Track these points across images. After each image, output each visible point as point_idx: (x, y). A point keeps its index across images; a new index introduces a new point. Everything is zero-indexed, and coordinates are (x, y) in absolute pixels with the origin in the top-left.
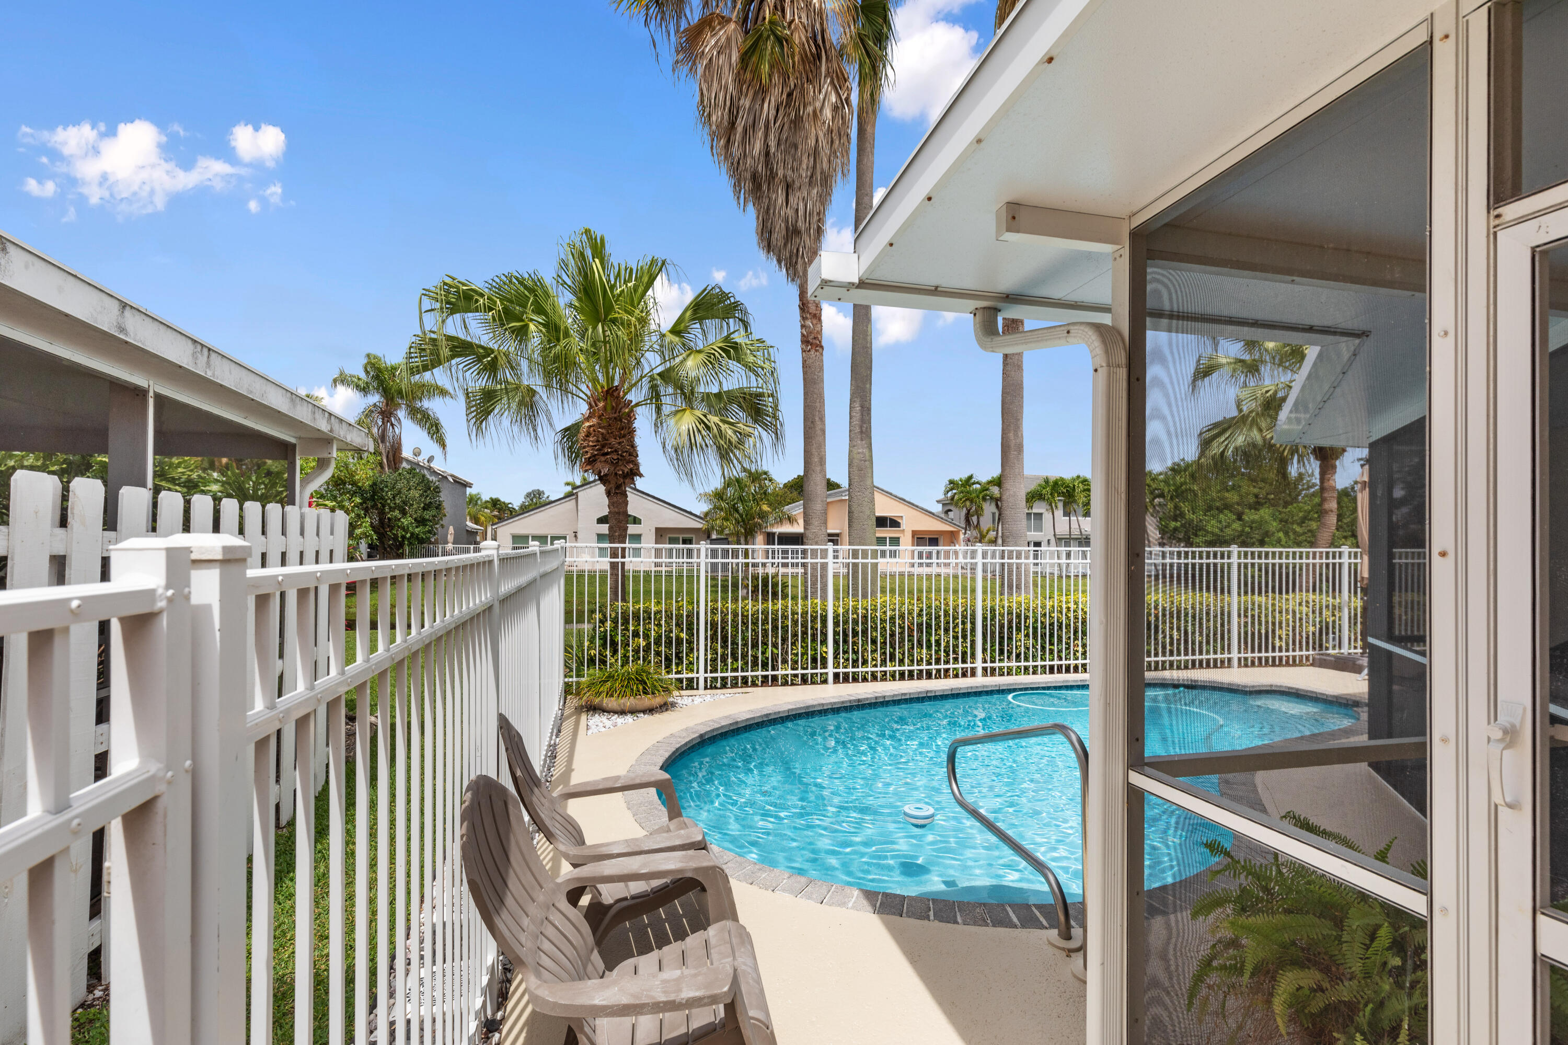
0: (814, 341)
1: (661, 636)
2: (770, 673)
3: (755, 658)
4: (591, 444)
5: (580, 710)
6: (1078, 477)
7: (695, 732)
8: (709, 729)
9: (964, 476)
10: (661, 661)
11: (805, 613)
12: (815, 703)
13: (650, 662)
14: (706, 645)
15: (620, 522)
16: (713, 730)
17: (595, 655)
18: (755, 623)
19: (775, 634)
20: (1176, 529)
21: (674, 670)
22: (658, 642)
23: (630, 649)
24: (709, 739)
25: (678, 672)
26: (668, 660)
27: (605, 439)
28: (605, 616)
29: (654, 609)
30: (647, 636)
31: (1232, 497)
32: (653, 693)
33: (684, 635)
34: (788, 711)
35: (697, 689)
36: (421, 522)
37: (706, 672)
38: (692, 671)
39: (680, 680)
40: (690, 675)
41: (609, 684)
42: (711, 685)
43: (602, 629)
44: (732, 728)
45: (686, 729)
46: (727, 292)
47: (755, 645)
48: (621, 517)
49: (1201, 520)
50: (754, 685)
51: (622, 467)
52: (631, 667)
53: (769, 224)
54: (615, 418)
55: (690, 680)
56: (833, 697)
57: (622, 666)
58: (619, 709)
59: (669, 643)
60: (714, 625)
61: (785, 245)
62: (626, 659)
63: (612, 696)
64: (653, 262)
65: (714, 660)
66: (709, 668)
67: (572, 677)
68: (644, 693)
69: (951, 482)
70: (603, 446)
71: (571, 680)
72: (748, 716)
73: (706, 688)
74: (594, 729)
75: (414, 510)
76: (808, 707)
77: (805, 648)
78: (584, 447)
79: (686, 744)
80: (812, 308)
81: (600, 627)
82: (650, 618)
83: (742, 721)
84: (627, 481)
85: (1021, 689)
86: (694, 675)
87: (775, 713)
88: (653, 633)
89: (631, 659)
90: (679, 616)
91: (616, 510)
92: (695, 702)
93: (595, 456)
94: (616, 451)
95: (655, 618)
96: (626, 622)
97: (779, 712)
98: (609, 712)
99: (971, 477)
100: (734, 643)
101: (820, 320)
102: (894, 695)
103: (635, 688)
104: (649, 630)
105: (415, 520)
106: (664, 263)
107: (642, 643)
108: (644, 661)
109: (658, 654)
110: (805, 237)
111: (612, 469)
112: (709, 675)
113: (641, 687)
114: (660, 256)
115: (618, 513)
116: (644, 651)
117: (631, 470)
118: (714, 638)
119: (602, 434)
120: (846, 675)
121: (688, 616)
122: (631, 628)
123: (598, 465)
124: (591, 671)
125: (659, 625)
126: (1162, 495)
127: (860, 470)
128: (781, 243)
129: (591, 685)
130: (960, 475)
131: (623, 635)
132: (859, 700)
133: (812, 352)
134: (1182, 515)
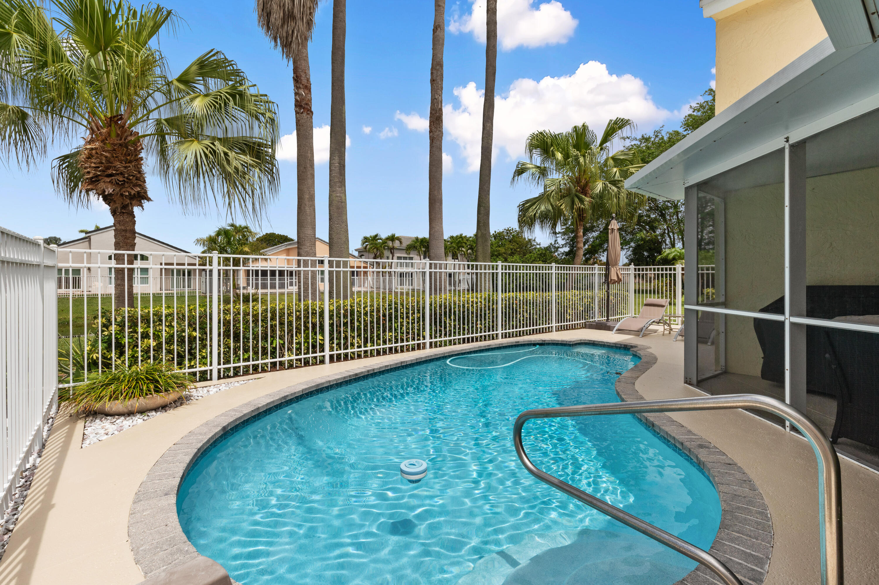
0: (306, 106)
1: (172, 336)
2: (278, 359)
3: (264, 349)
4: (93, 165)
5: (75, 418)
7: (217, 426)
8: (231, 420)
9: (373, 234)
10: (173, 358)
11: (306, 310)
12: (323, 381)
13: (161, 360)
14: (219, 341)
15: (126, 238)
16: (236, 420)
17: (98, 358)
18: (264, 320)
19: (282, 330)
21: (187, 365)
22: (170, 341)
23: (139, 349)
24: (232, 429)
25: (191, 367)
26: (181, 357)
27: (108, 160)
28: (109, 321)
29: (164, 312)
30: (157, 337)
31: (502, 250)
32: (166, 391)
33: (197, 334)
34: (303, 391)
35: (211, 379)
37: (219, 364)
38: (205, 364)
39: (194, 374)
40: (203, 368)
41: (113, 387)
42: (224, 375)
43: (106, 333)
44: (253, 414)
45: (207, 424)
46: (230, 59)
47: (265, 338)
48: (128, 235)
50: (264, 371)
51: (129, 189)
52: (141, 367)
53: (269, 6)
54: (121, 145)
55: (204, 373)
56: (336, 374)
57: (130, 367)
58: (126, 410)
59: (181, 341)
60: (227, 323)
61: (282, 26)
62: (134, 360)
63: (117, 398)
64: (159, 9)
65: (227, 353)
66: (222, 360)
67: (68, 382)
68: (156, 391)
69: (365, 238)
70: (108, 168)
71: (66, 385)
72: (269, 401)
73: (219, 378)
74: (92, 439)
76: (318, 385)
77: (307, 338)
78: (86, 168)
79: (208, 441)
80: (304, 81)
81: (103, 331)
82: (161, 320)
83: (263, 406)
84: (134, 202)
85: (456, 355)
86: (208, 368)
87: (292, 394)
88: (164, 333)
89: (140, 359)
90: (192, 318)
91: (123, 228)
92: (211, 393)
93: (98, 176)
94: (122, 174)
95: (166, 320)
96: (134, 324)
97: (295, 393)
98: (112, 415)
99: (376, 236)
100: (247, 339)
101: (310, 91)
102: (380, 368)
103: (145, 388)
104: (161, 331)
106: (169, 13)
107: (152, 343)
108: (155, 359)
109: (170, 352)
110: (299, 23)
111: (118, 189)
112: (222, 366)
113: (152, 386)
114: (167, 6)
115: (125, 231)
116: (154, 350)
117: (138, 193)
118: (227, 335)
119: (106, 157)
120: (339, 356)
121: (200, 317)
122: (140, 330)
123: (101, 185)
124: (93, 375)
125: (171, 326)
127: (338, 208)
128: (279, 22)
129: (91, 389)
130: (370, 234)
131: (131, 337)
132: (356, 375)
133: (305, 114)
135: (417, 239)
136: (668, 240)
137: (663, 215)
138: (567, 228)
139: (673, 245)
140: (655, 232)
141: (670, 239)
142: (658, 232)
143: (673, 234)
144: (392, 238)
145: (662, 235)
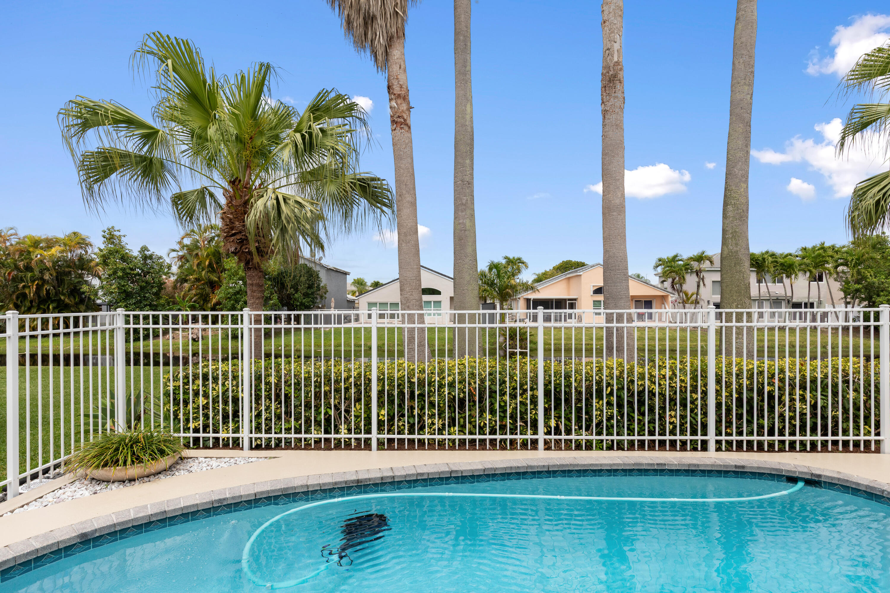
0: (399, 120)
6: (767, 252)
20: (857, 290)
27: (232, 222)
35: (242, 448)
36: (306, 295)
49: (883, 283)
51: (248, 246)
73: (250, 448)
75: (302, 288)
86: (240, 435)
94: (240, 232)
99: (676, 256)
105: (303, 295)
112: (253, 435)
119: (230, 219)
126: (846, 264)
133: (397, 130)
134: (864, 278)
144: (700, 258)
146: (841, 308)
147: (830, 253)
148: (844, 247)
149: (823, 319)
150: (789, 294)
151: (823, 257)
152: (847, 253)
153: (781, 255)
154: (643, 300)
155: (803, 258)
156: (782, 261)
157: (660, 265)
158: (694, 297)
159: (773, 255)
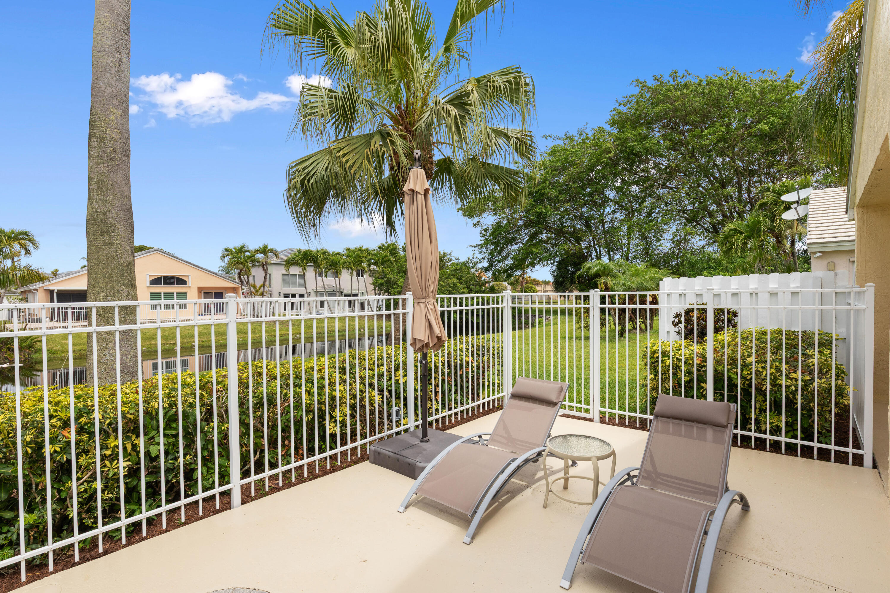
9: (238, 245)
20: (381, 284)
69: (227, 250)
99: (243, 247)
126: (375, 264)
130: (234, 244)
134: (385, 275)
135: (299, 252)
136: (594, 253)
137: (588, 225)
138: (487, 239)
139: (599, 258)
140: (579, 244)
141: (597, 252)
142: (584, 244)
143: (600, 247)
144: (264, 251)
145: (588, 247)
146: (372, 297)
147: (365, 254)
148: (374, 250)
149: (361, 307)
150: (338, 286)
151: (360, 257)
152: (375, 254)
153: (333, 253)
154: (213, 292)
155: (347, 257)
156: (332, 258)
157: (227, 255)
158: (262, 290)
159: (325, 253)
